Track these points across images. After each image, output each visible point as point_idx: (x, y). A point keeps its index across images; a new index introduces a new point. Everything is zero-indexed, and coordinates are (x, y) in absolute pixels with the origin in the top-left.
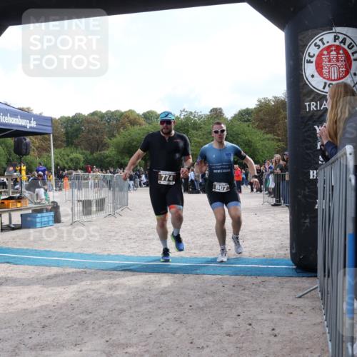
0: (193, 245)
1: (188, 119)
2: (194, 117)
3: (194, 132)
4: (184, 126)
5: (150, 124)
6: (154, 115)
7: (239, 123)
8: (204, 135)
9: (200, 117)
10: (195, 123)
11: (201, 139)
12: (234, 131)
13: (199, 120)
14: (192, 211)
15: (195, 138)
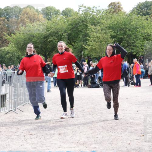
0: (93, 140)
1: (86, 14)
2: (93, 12)
3: (93, 27)
4: (83, 21)
5: (49, 20)
6: (53, 11)
7: (137, 17)
8: (102, 30)
9: (99, 12)
10: (93, 18)
11: (100, 34)
12: (132, 25)
13: (97, 15)
14: (92, 106)
15: (94, 34)
